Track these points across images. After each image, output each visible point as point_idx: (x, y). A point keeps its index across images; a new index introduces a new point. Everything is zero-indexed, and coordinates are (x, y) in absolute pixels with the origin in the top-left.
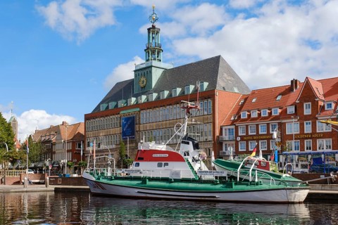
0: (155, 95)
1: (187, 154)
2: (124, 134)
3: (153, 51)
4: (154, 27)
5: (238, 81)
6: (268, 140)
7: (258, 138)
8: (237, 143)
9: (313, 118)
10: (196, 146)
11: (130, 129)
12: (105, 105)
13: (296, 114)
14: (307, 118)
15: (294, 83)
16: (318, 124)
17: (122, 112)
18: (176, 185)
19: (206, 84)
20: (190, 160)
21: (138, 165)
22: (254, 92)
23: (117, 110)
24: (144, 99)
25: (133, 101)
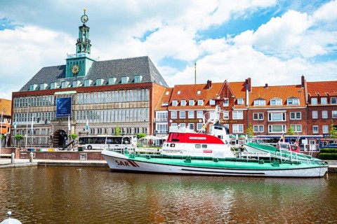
0: (90, 82)
2: (59, 112)
3: (83, 45)
4: (84, 26)
6: (196, 123)
7: (187, 121)
8: (169, 124)
9: (230, 110)
11: (66, 108)
12: (35, 86)
14: (225, 109)
16: (234, 113)
17: (56, 93)
18: (222, 163)
19: (141, 78)
21: (173, 145)
22: (177, 87)
23: (50, 92)
24: (78, 84)
25: (67, 85)
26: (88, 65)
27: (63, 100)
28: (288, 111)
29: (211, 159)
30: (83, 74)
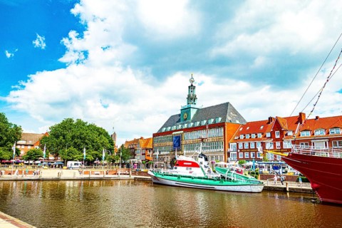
0: (192, 124)
1: (201, 163)
2: (174, 146)
3: (192, 99)
4: (192, 85)
5: (239, 117)
6: (256, 152)
7: (249, 150)
8: (238, 153)
9: (281, 140)
10: (206, 159)
11: (178, 143)
12: (165, 129)
13: (271, 137)
14: (277, 140)
15: (270, 119)
16: (284, 143)
17: (174, 133)
18: (195, 180)
19: (220, 119)
20: (203, 167)
21: (176, 168)
22: (248, 123)
23: (171, 132)
24: (186, 126)
25: (180, 127)
26: (193, 112)
27: (176, 137)
28: (330, 140)
29: (190, 177)
30: (190, 119)
